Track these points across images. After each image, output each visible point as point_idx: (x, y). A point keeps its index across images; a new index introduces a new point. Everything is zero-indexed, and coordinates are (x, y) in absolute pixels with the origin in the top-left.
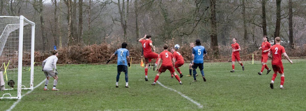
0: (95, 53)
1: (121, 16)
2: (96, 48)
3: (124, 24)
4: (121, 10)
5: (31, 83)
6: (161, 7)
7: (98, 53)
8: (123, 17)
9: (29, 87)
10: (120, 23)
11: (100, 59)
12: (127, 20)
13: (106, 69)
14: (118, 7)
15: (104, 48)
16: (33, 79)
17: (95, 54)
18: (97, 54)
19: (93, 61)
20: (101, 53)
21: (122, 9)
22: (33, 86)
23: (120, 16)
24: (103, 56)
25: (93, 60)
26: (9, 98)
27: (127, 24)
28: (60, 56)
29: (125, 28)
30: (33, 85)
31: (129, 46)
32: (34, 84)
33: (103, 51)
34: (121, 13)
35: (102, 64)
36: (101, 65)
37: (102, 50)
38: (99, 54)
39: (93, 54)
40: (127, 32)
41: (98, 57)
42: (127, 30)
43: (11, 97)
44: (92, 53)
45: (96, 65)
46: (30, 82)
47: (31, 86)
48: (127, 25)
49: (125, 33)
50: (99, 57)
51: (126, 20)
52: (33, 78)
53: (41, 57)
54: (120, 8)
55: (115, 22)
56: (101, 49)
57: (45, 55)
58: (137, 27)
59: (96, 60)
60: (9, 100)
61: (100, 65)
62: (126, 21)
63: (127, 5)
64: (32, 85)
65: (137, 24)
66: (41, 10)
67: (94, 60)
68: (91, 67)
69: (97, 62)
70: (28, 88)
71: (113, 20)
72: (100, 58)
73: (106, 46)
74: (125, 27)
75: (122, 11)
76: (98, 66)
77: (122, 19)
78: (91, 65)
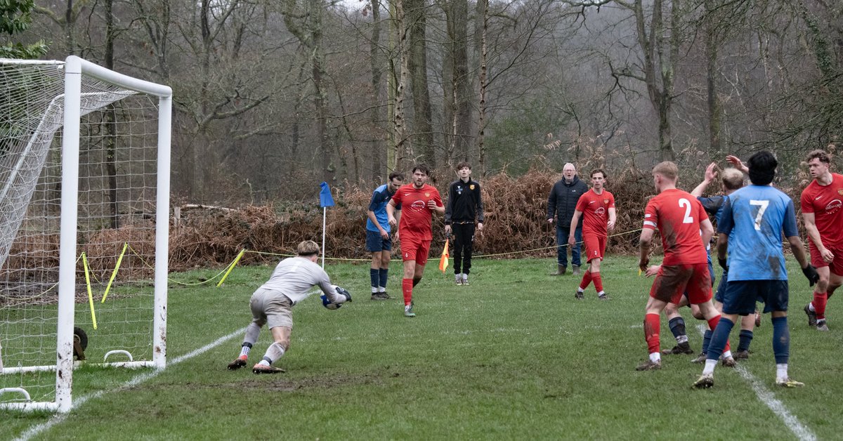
0: (501, 210)
1: (648, 57)
2: (503, 190)
3: (661, 90)
4: (648, 31)
5: (158, 341)
6: (804, 18)
7: (511, 209)
8: (656, 62)
9: (150, 358)
10: (643, 87)
11: (519, 235)
12: (672, 71)
13: (540, 277)
14: (634, 19)
15: (539, 191)
16: (164, 324)
17: (501, 215)
18: (508, 215)
19: (490, 245)
20: (523, 210)
21: (653, 30)
22: (163, 353)
23: (643, 58)
24: (533, 224)
25: (490, 239)
26: (21, 405)
27: (672, 90)
28: (356, 222)
29: (664, 104)
30: (163, 348)
31: (643, 180)
32: (167, 346)
33: (532, 203)
34: (647, 45)
35: (529, 258)
36: (524, 260)
37: (528, 200)
38: (518, 216)
39: (489, 214)
40: (671, 124)
41: (512, 227)
42: (674, 115)
43: (28, 404)
44: (489, 211)
45: (504, 261)
46: (152, 339)
47: (155, 353)
48: (671, 94)
49: (664, 126)
50: (515, 229)
51: (668, 74)
52: (165, 318)
53: (278, 227)
54: (641, 24)
55: (624, 81)
56: (524, 192)
57: (291, 219)
58: (711, 102)
59: (505, 241)
60: (19, 415)
61: (520, 261)
62: (666, 79)
63: (674, 10)
64: (158, 350)
65: (711, 89)
66: (316, 35)
67: (497, 242)
68: (482, 268)
69: (508, 249)
70: (142, 363)
71: (613, 75)
72: (522, 230)
73: (544, 181)
74: (662, 102)
75: (652, 36)
76: (511, 263)
77: (649, 69)
78: (482, 262)
